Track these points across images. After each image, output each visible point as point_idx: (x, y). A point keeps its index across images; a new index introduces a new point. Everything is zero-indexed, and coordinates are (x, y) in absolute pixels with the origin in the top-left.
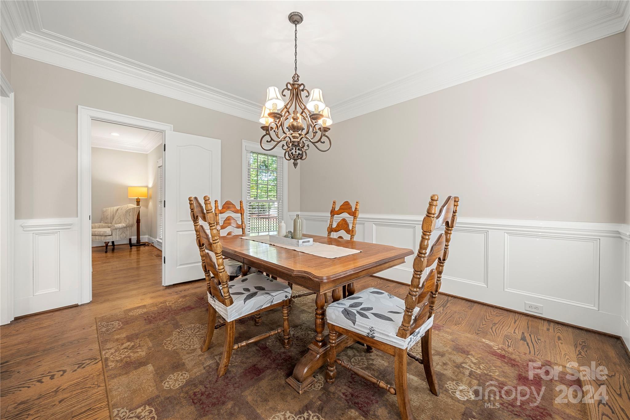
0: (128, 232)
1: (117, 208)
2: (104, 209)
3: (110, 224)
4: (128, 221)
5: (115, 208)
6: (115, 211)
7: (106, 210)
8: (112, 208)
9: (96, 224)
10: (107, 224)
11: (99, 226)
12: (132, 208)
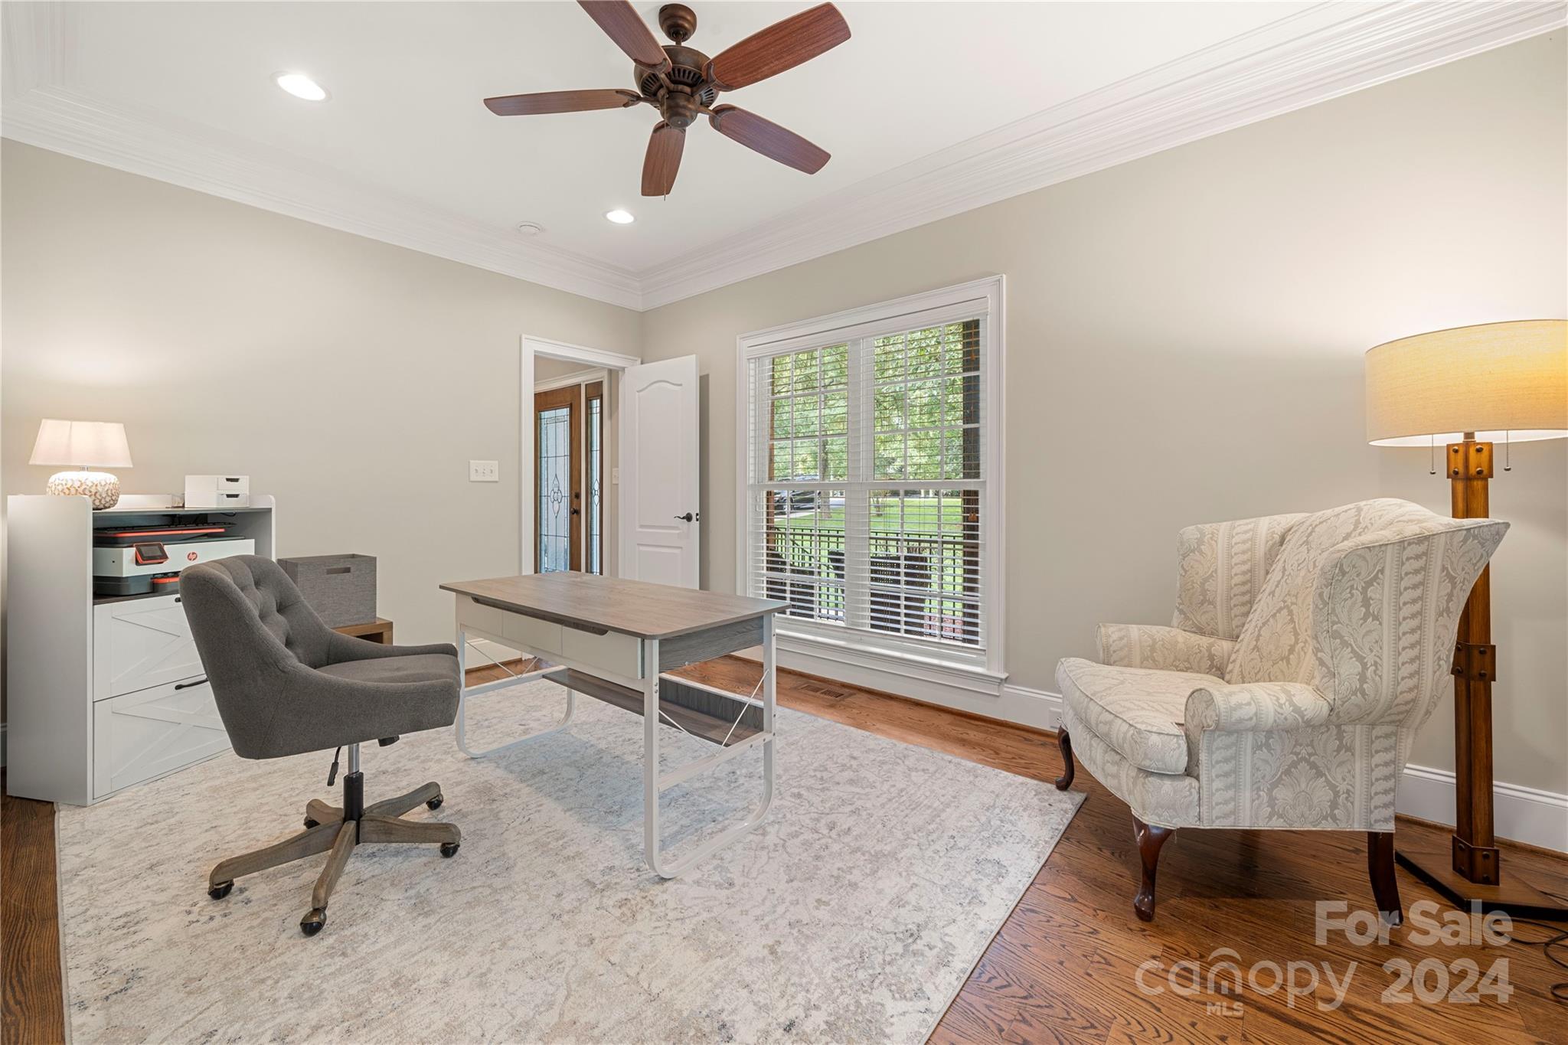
0: (1359, 766)
1: (1279, 530)
2: (1190, 532)
3: (1226, 645)
4: (1349, 669)
5: (1266, 526)
6: (1261, 550)
7: (1200, 542)
8: (1243, 525)
9: (1135, 631)
10: (1205, 641)
11: (1153, 648)
12: (1403, 544)
